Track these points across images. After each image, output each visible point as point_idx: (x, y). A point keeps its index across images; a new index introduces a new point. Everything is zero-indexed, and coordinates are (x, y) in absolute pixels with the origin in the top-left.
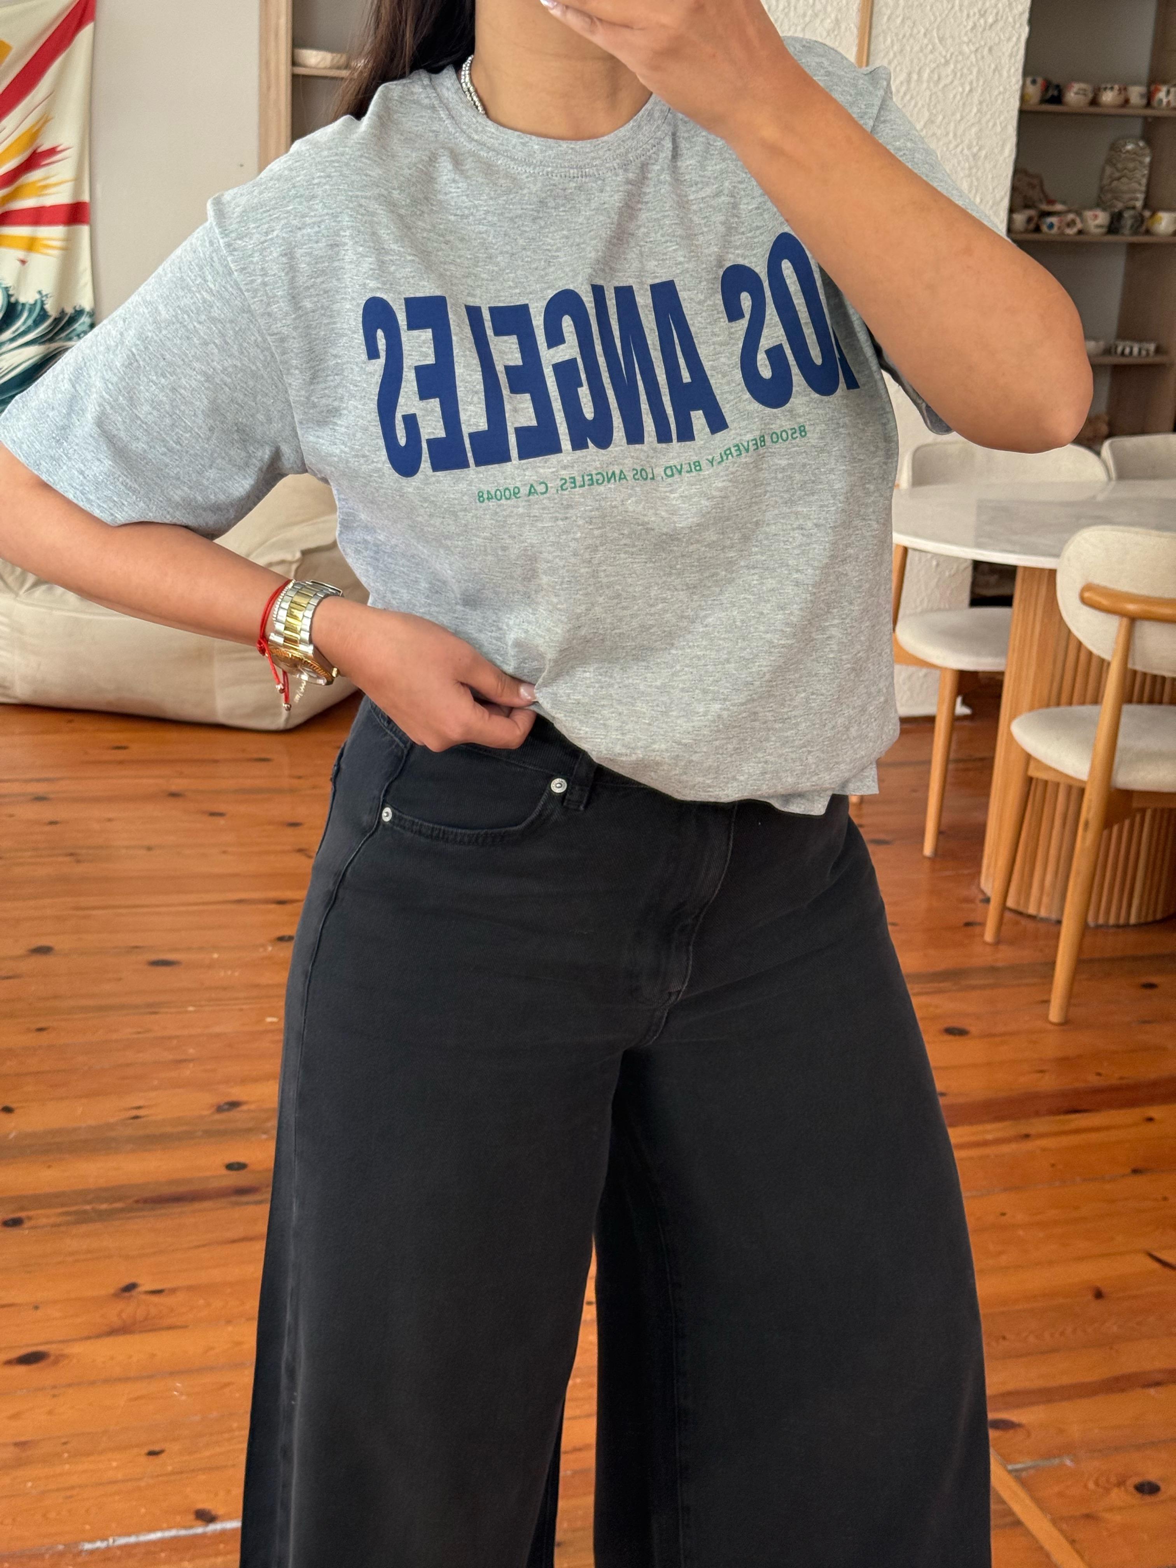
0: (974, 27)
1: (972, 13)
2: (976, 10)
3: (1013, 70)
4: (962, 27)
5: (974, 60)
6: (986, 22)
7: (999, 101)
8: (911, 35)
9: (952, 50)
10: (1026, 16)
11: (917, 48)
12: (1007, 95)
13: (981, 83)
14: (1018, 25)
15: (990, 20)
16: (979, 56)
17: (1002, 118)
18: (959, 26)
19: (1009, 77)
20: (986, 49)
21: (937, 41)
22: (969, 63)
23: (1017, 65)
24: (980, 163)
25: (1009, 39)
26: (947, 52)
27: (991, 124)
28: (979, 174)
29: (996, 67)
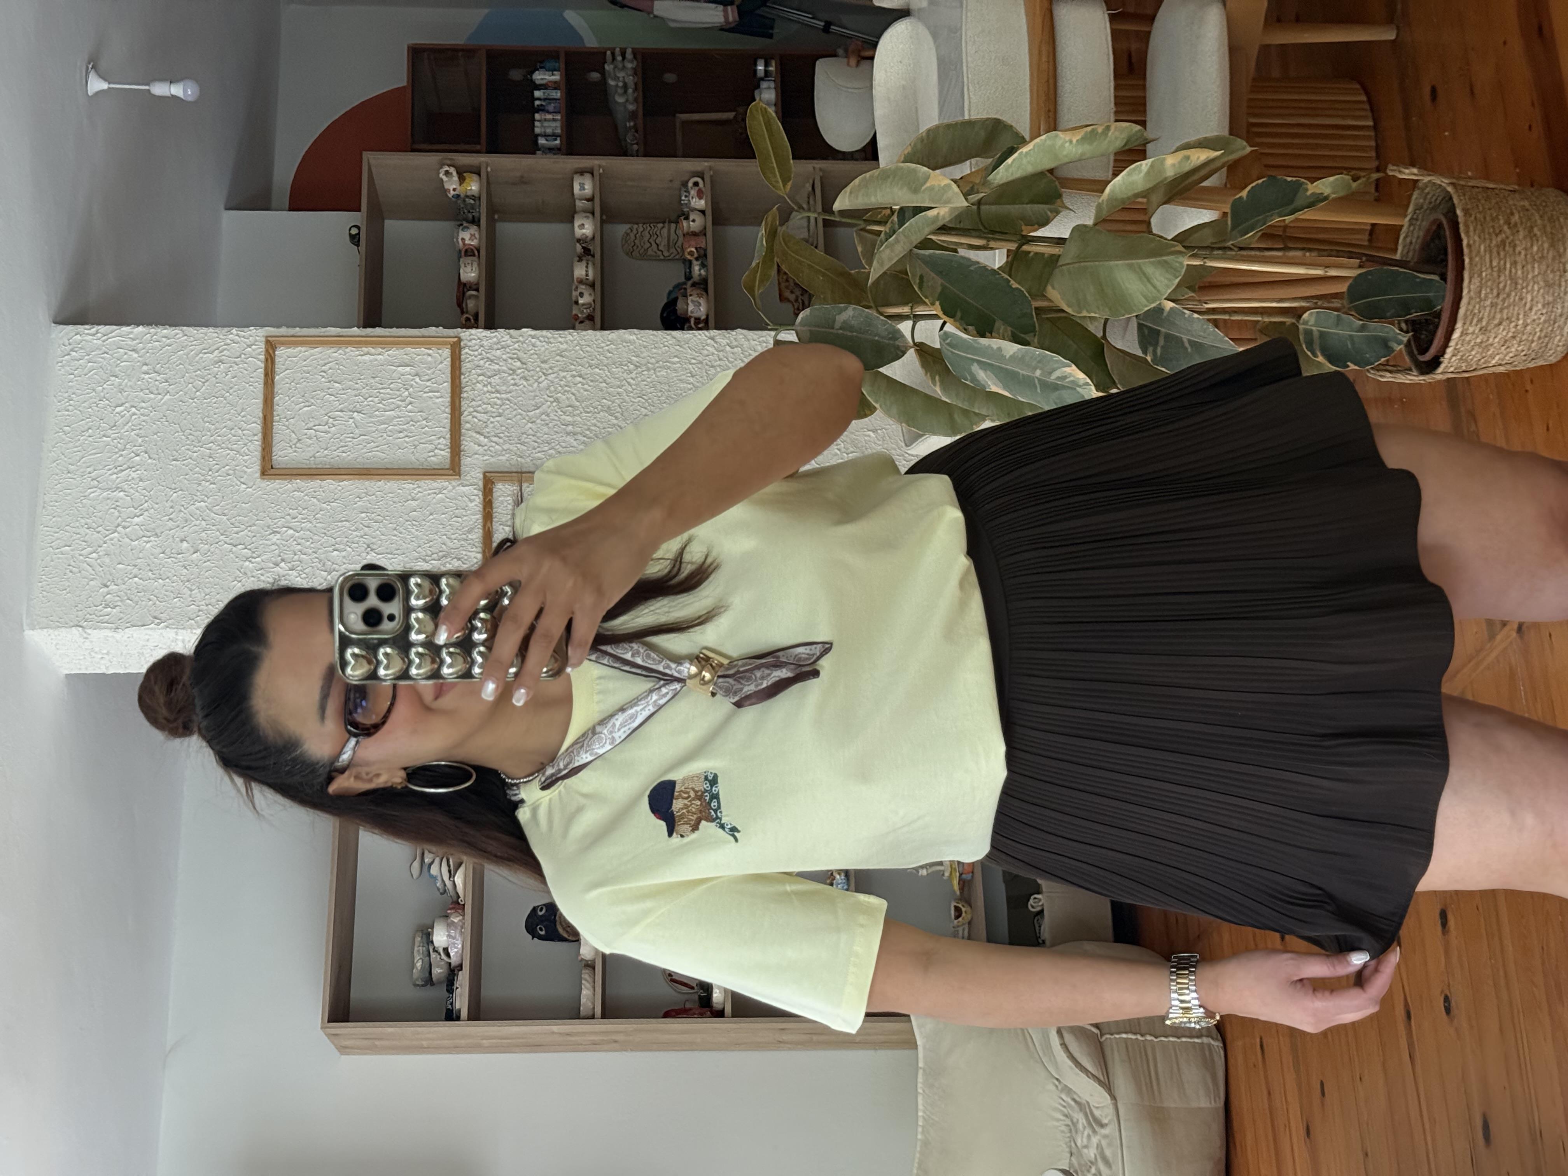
0: (525, 378)
1: (512, 382)
2: (510, 378)
3: (560, 339)
4: (525, 390)
5: (553, 376)
7: (588, 349)
8: (534, 436)
9: (545, 396)
10: (512, 331)
11: (546, 429)
12: (583, 343)
13: (573, 367)
14: (521, 339)
15: (518, 364)
16: (550, 371)
17: (603, 345)
18: (524, 393)
19: (567, 343)
20: (543, 365)
21: (537, 411)
22: (556, 380)
23: (554, 336)
24: (643, 361)
25: (534, 346)
26: (547, 401)
27: (609, 355)
28: (653, 360)
29: (558, 355)
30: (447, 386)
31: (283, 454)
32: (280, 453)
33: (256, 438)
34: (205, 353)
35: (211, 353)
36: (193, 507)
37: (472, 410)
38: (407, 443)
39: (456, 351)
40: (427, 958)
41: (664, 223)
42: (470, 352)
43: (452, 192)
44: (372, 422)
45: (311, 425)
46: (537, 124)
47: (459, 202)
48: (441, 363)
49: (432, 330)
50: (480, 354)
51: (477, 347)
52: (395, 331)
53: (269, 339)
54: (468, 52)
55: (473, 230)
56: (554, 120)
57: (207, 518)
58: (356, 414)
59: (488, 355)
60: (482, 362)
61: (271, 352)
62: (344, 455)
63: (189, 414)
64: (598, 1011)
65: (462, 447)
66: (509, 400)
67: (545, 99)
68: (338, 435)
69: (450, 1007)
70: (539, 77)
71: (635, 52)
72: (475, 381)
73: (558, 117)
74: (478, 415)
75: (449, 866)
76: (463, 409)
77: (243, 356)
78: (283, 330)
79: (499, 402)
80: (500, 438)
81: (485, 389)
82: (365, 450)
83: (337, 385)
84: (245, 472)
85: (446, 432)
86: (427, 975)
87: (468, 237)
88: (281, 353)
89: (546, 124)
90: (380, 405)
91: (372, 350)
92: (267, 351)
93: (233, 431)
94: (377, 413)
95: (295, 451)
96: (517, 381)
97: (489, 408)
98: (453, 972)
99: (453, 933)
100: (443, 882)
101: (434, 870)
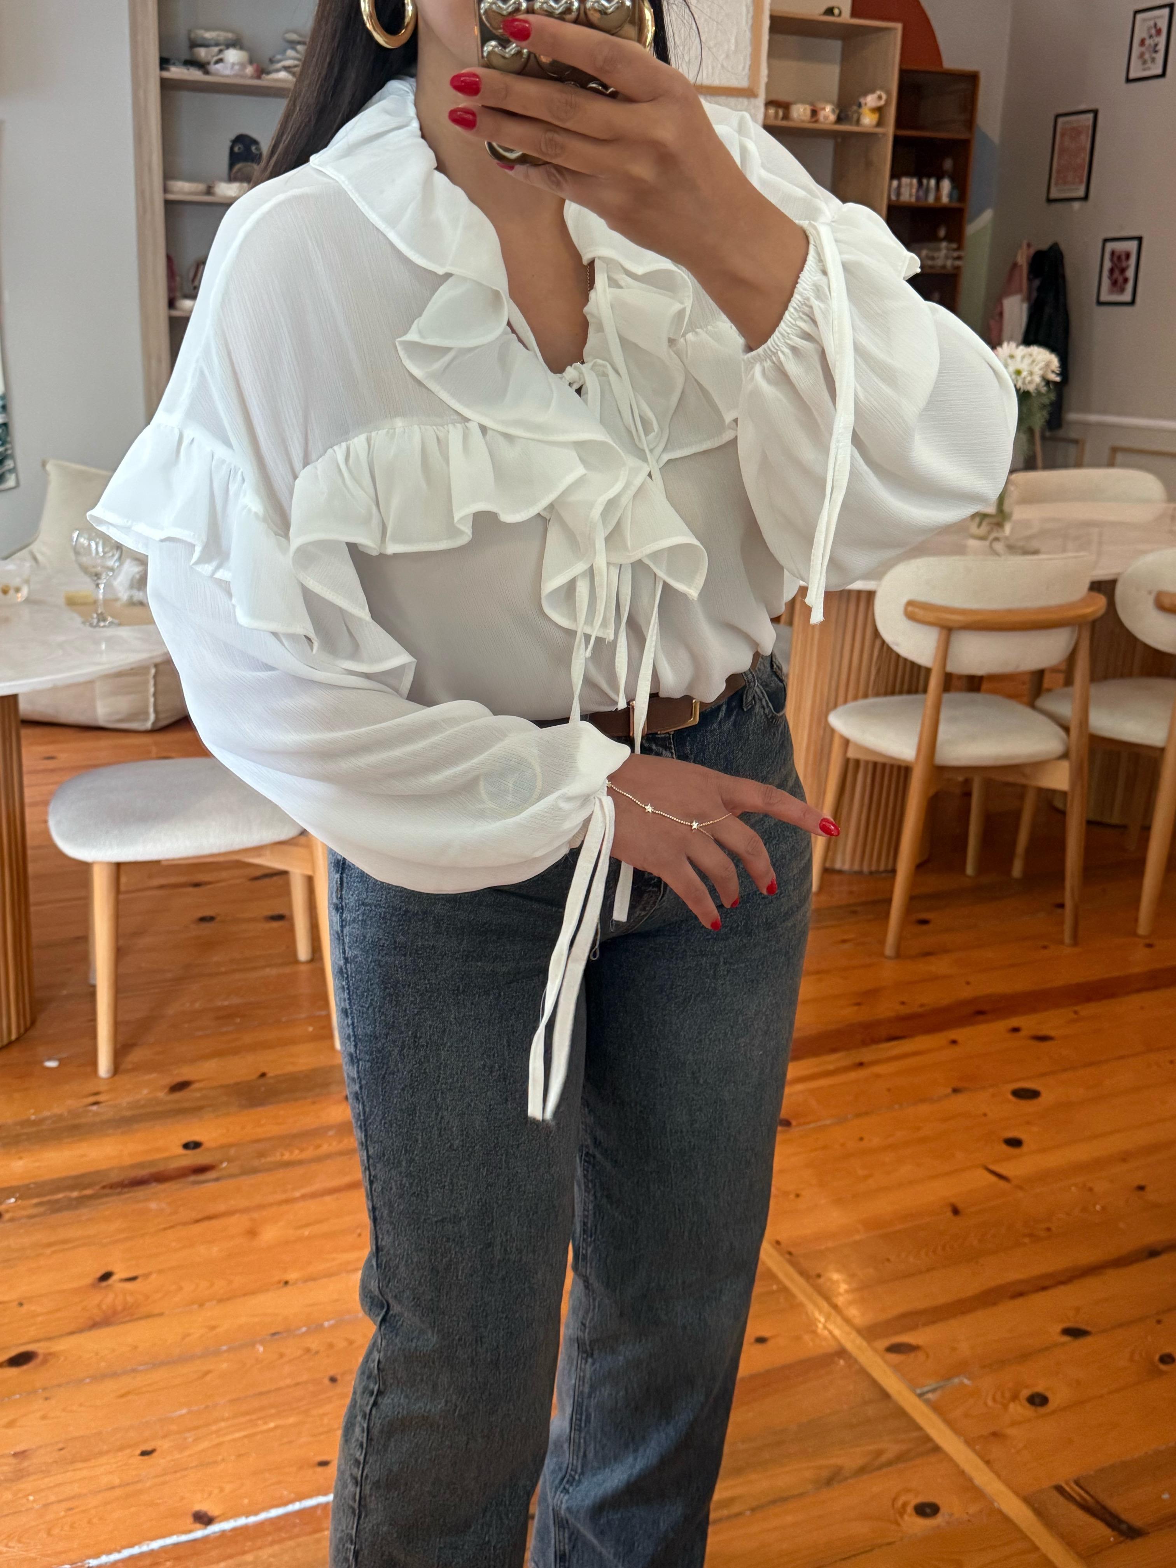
39: (747, 93)
40: (213, 42)
43: (862, 100)
46: (909, 180)
47: (855, 108)
48: (737, 78)
49: (765, 71)
54: (970, 123)
55: (832, 117)
56: (911, 195)
64: (171, 197)
67: (928, 188)
69: (172, 61)
70: (946, 185)
71: (958, 268)
73: (913, 199)
75: (296, 66)
86: (199, 42)
87: (828, 113)
89: (908, 188)
91: (750, 15)
98: (202, 66)
99: (237, 67)
100: (280, 61)
101: (290, 53)
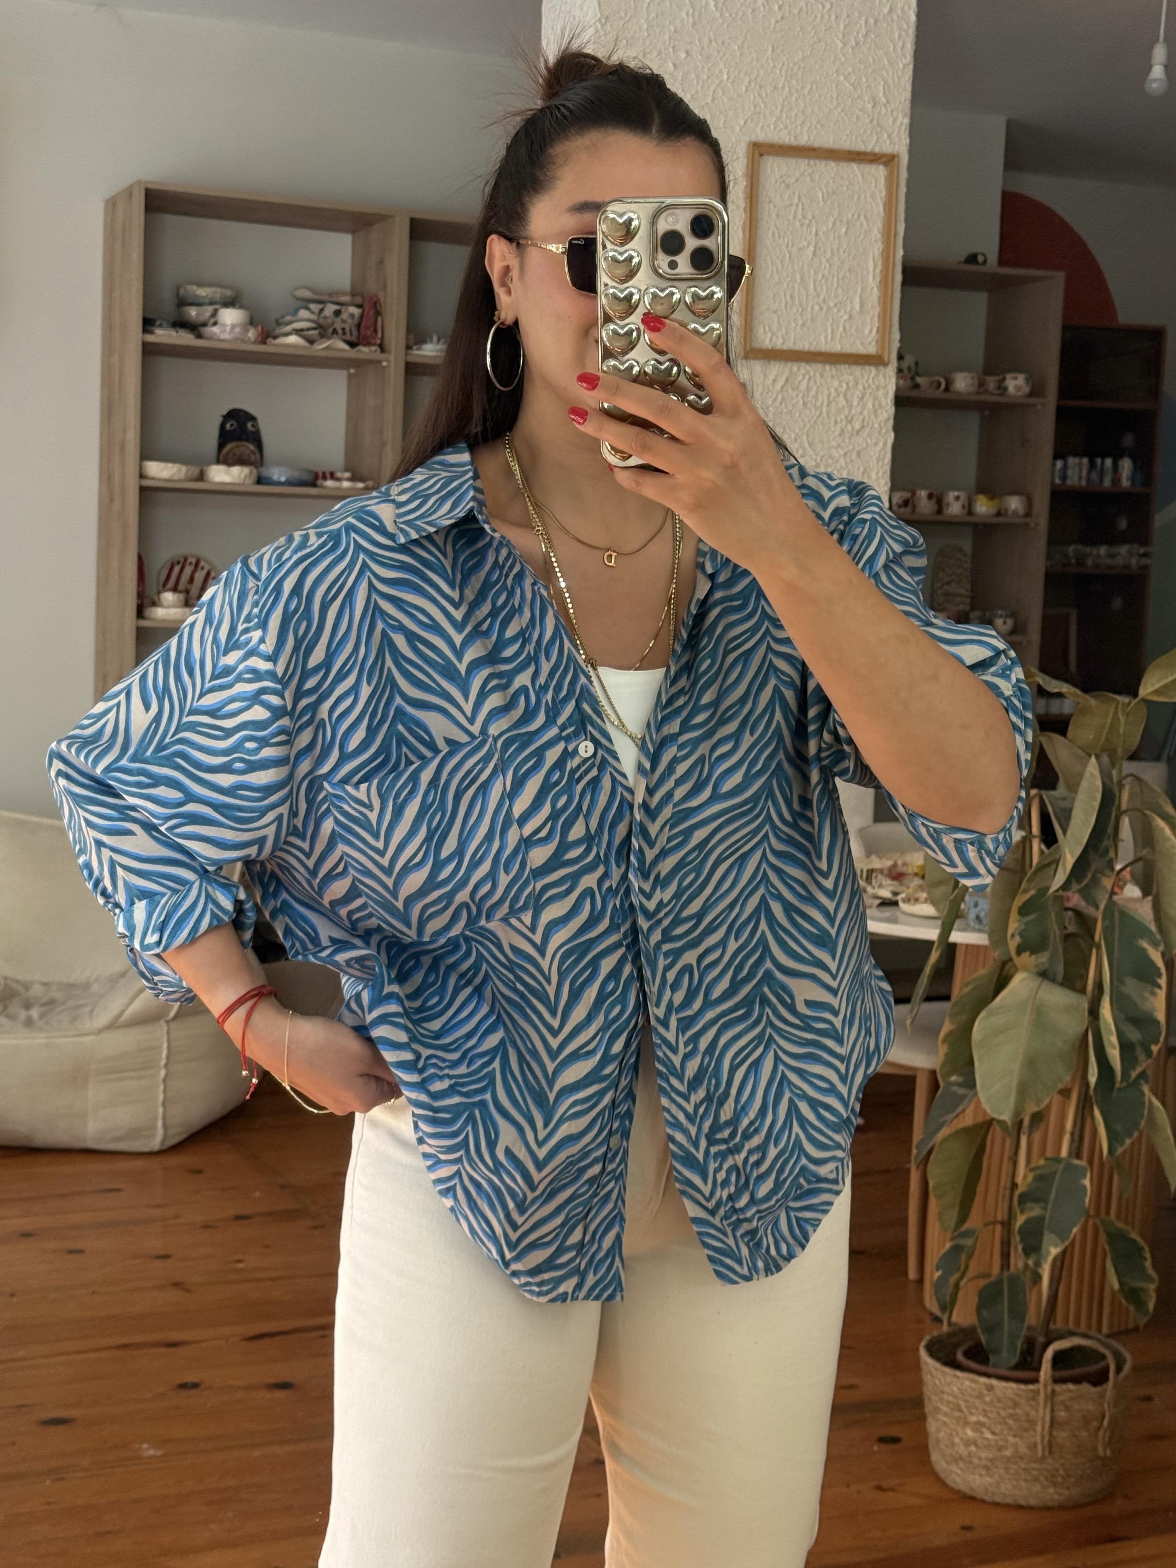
0: (842, 433)
1: (839, 420)
2: (843, 417)
3: (881, 473)
5: (843, 464)
6: (853, 428)
9: (822, 454)
10: (891, 422)
14: (884, 431)
15: (857, 426)
16: (848, 460)
18: (827, 432)
19: (877, 479)
20: (854, 453)
21: (806, 445)
22: (838, 466)
23: (885, 468)
25: (876, 444)
26: (817, 455)
30: (837, 348)
31: (773, 168)
32: (775, 165)
33: (793, 139)
34: (884, 89)
35: (884, 94)
36: (722, 65)
37: (812, 374)
38: (780, 303)
39: (875, 361)
40: (206, 301)
41: (972, 590)
42: (872, 375)
44: (803, 267)
45: (803, 199)
46: (1077, 460)
48: (862, 344)
49: (897, 336)
50: (869, 386)
51: (877, 383)
52: (898, 295)
53: (896, 160)
54: (1155, 391)
56: (1080, 478)
57: (710, 81)
58: (812, 248)
59: (868, 396)
60: (861, 387)
61: (883, 160)
62: (770, 235)
63: (821, 67)
64: (147, 482)
65: (772, 362)
66: (821, 414)
67: (1102, 469)
68: (791, 228)
69: (157, 323)
70: (1126, 465)
71: (1145, 568)
72: (841, 378)
73: (1083, 483)
74: (805, 382)
75: (308, 329)
76: (813, 365)
77: (879, 129)
78: (904, 175)
79: (818, 404)
80: (781, 403)
81: (833, 390)
82: (774, 257)
83: (844, 230)
84: (757, 125)
85: (789, 345)
86: (189, 300)
88: (880, 172)
89: (1077, 469)
90: (820, 276)
91: (878, 270)
92: (884, 155)
93: (800, 114)
94: (813, 272)
95: (776, 181)
96: (839, 425)
97: (813, 393)
98: (194, 328)
99: (237, 330)
100: (290, 323)
101: (303, 313)
